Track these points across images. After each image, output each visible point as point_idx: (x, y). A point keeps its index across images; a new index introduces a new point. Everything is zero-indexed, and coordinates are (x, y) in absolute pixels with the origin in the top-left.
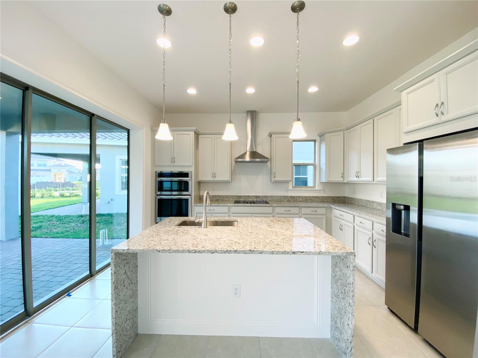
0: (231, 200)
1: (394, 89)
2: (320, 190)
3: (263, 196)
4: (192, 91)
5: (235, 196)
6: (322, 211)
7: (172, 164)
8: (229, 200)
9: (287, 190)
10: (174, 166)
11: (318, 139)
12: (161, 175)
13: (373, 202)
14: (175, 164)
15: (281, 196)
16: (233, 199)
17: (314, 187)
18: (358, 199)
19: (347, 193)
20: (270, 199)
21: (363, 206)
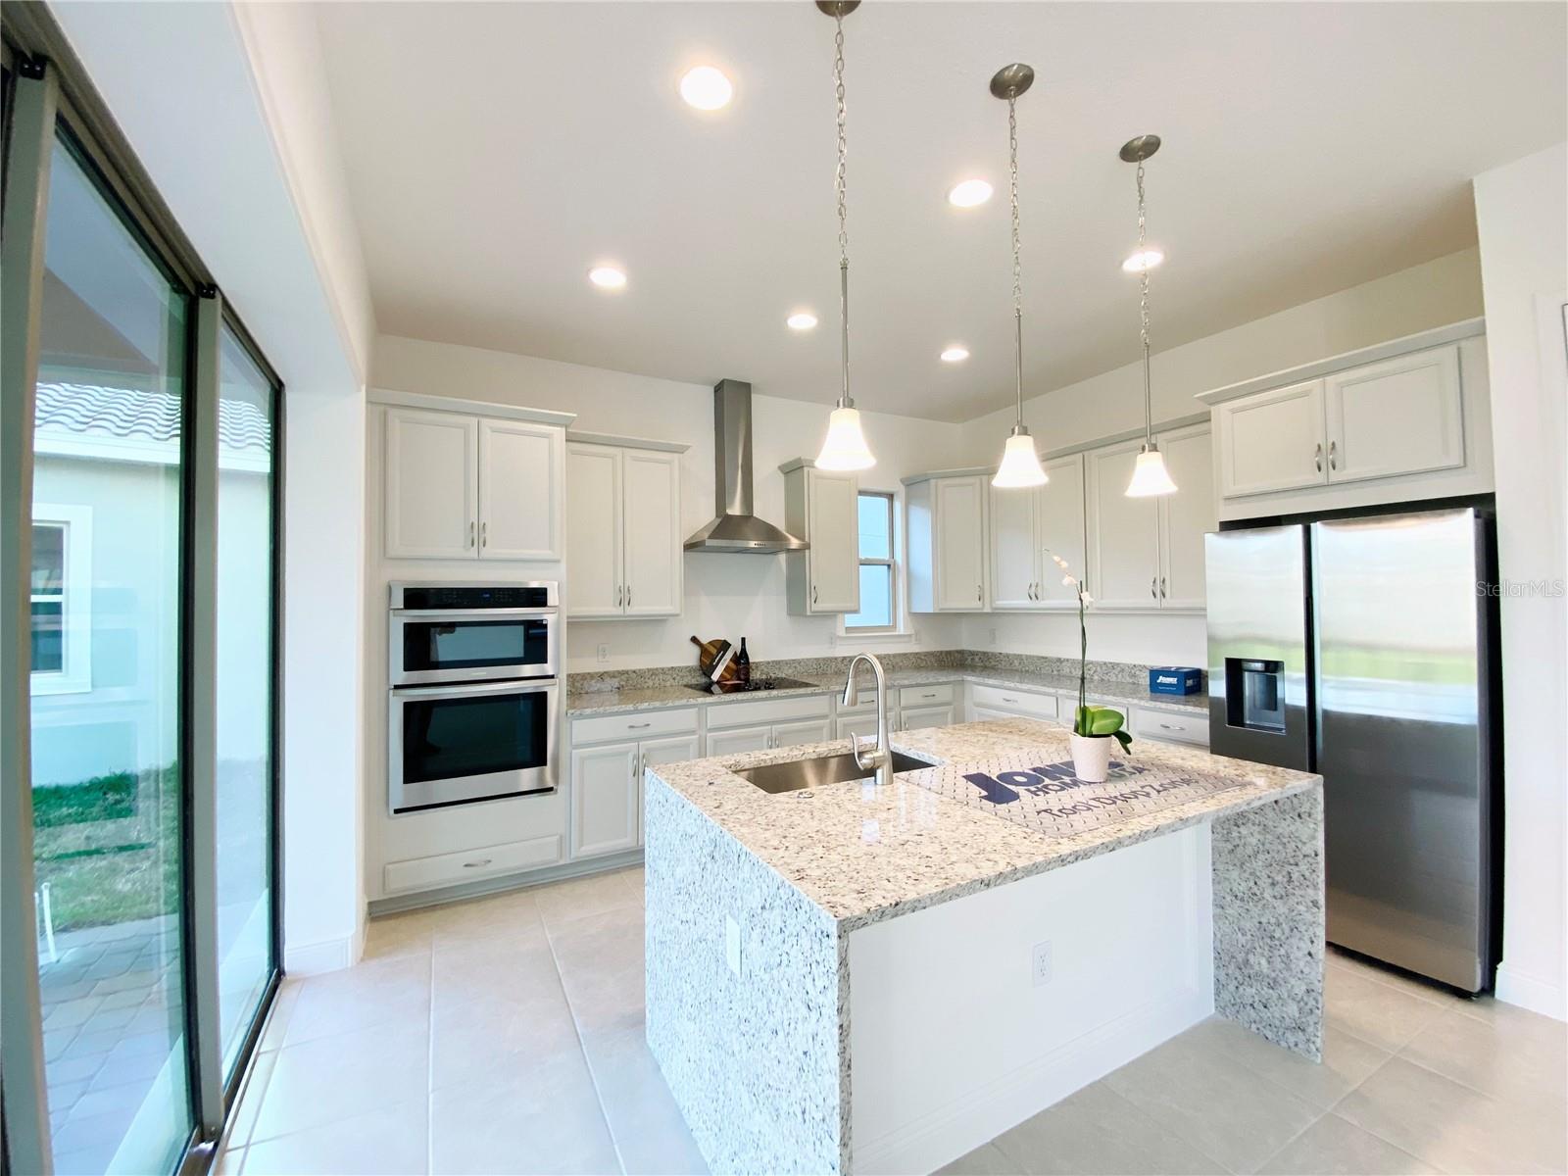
0: (668, 684)
1: (1196, 396)
2: (910, 636)
3: (769, 663)
4: (609, 277)
5: (680, 669)
6: (944, 693)
7: (473, 553)
8: (663, 683)
9: (833, 639)
10: (479, 560)
11: (900, 490)
12: (416, 598)
13: (1059, 660)
14: (486, 552)
15: (817, 659)
16: (674, 679)
17: (894, 627)
18: (1008, 656)
19: (967, 640)
20: (790, 671)
21: (1027, 671)
